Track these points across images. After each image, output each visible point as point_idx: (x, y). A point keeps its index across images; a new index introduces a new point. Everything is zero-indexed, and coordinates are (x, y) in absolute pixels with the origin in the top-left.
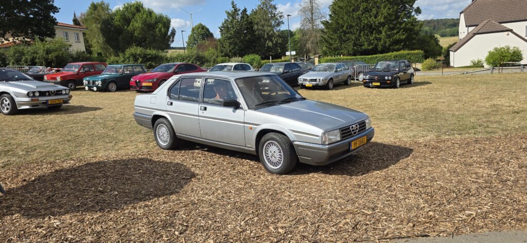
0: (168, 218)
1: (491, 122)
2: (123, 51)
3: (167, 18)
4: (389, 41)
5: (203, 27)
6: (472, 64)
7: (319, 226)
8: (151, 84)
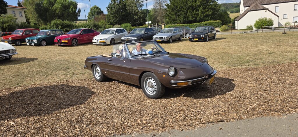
0: (79, 118)
1: (257, 59)
2: (50, 22)
3: (75, 2)
4: (203, 15)
5: (97, 8)
6: (247, 28)
7: (165, 118)
8: (67, 41)
